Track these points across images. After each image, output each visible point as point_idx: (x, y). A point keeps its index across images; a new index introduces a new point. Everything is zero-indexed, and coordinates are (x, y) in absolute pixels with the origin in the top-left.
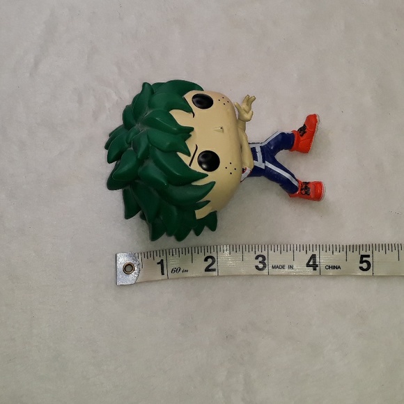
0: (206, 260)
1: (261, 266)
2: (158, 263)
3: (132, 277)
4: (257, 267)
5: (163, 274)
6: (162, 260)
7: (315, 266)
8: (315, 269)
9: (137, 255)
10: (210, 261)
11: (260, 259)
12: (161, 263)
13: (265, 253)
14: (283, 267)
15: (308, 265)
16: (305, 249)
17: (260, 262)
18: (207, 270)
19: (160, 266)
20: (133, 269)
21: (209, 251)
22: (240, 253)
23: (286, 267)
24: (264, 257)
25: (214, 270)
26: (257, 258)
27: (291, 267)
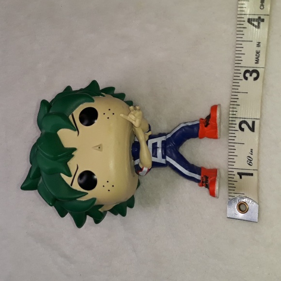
0: (242, 130)
1: (255, 75)
2: (241, 178)
3: (252, 205)
4: (256, 79)
5: (252, 175)
6: (239, 173)
7: (260, 20)
8: (263, 20)
9: (230, 198)
10: (244, 126)
11: (248, 75)
12: (240, 175)
13: (243, 70)
14: (258, 53)
15: (258, 27)
16: (242, 29)
17: (251, 75)
18: (252, 129)
19: (243, 177)
20: (244, 204)
21: (233, 126)
22: (240, 96)
23: (258, 49)
24: (246, 71)
25: (253, 123)
26: (246, 78)
27: (258, 45)
